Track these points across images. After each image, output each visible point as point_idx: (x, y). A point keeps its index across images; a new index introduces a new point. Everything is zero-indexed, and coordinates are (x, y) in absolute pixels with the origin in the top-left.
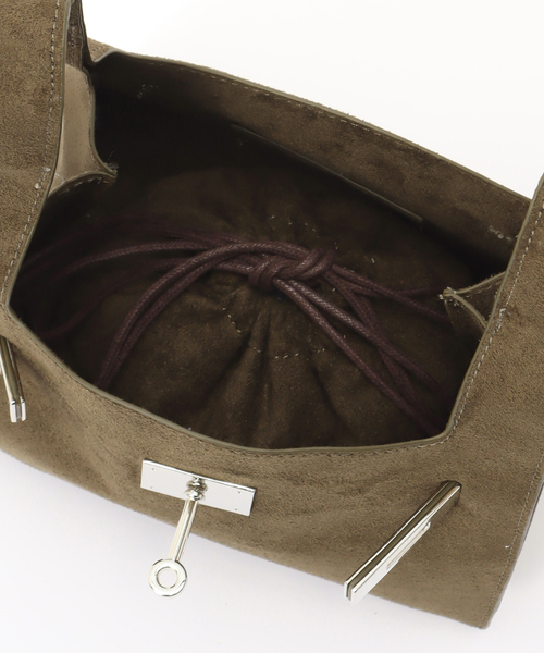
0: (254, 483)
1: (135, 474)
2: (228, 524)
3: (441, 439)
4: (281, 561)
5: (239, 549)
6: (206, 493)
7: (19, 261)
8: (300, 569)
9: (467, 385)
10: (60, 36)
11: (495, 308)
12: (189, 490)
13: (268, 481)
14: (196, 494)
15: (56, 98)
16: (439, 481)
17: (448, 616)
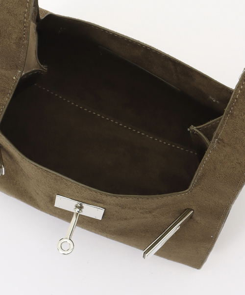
0: (105, 206)
1: (52, 200)
2: (92, 223)
3: (186, 192)
4: (113, 239)
5: (95, 233)
6: (83, 210)
7: (5, 109)
8: (121, 242)
9: (199, 170)
10: (29, 15)
11: (213, 139)
12: (75, 208)
13: (110, 206)
14: (78, 210)
15: (25, 42)
16: (184, 208)
17: (184, 264)
